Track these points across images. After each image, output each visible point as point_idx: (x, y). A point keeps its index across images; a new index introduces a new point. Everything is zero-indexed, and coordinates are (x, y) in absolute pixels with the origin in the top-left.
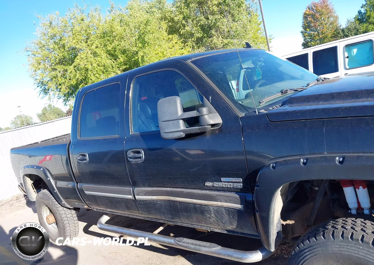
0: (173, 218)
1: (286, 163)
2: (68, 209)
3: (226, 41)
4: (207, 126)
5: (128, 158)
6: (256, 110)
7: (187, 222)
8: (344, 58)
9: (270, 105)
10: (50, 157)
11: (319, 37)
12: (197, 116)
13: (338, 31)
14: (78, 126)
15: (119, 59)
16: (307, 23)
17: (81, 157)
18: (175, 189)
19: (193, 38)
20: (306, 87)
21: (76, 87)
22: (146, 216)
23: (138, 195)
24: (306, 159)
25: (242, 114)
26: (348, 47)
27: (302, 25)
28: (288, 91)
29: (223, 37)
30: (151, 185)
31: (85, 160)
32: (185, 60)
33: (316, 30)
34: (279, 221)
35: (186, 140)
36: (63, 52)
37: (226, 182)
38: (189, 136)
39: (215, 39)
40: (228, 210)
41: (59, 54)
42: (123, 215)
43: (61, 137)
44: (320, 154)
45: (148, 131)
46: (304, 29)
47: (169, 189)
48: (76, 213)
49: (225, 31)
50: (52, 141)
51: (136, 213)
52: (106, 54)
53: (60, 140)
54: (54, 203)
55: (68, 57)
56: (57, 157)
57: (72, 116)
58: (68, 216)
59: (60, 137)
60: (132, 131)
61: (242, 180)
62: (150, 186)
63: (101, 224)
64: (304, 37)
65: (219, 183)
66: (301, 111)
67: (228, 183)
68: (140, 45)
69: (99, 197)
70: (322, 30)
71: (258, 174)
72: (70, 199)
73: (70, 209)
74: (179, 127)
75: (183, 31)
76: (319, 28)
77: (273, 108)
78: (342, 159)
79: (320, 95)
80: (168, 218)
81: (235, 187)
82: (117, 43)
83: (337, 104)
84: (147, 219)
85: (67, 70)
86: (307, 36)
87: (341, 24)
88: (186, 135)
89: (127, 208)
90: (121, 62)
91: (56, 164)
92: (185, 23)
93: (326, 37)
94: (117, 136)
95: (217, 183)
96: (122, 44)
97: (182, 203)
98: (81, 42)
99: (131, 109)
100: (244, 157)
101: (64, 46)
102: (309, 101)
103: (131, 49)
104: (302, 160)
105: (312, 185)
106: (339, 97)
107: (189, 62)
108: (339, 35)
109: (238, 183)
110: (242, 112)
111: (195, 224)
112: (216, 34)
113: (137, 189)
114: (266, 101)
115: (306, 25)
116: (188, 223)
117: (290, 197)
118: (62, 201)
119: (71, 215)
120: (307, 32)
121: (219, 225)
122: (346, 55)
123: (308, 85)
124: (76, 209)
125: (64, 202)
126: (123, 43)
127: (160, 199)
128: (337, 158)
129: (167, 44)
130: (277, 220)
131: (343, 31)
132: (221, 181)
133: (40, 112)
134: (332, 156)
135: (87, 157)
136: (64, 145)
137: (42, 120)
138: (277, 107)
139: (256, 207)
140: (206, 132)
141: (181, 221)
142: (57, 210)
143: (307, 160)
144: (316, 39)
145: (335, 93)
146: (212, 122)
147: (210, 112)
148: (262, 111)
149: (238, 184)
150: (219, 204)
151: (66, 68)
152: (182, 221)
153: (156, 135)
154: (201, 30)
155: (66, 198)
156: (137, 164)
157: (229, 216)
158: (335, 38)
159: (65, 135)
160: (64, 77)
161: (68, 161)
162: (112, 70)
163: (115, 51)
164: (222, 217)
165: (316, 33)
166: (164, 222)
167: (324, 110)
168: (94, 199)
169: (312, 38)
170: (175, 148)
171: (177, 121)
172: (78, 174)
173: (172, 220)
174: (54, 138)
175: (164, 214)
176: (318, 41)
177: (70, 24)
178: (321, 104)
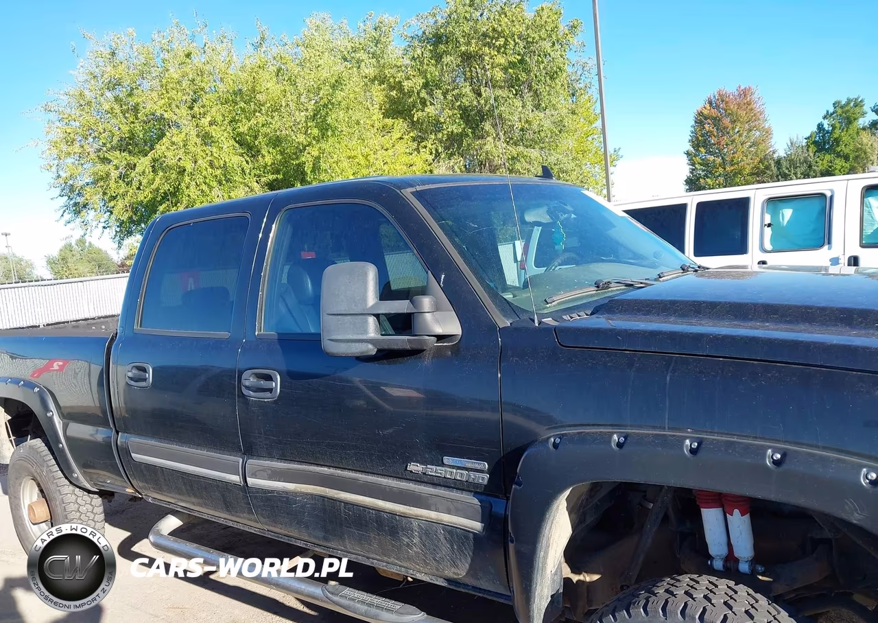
0: (325, 539)
1: (582, 439)
2: (85, 493)
3: (514, 151)
4: (427, 338)
5: (243, 388)
6: (536, 316)
7: (357, 552)
8: (763, 226)
9: (569, 310)
10: (61, 363)
11: (725, 169)
12: (409, 311)
13: (768, 162)
14: (140, 301)
15: (263, 156)
16: (702, 136)
17: (135, 371)
18: (339, 472)
19: (441, 134)
20: (656, 280)
21: (151, 207)
22: (266, 527)
23: (254, 476)
24: (624, 435)
25: (504, 322)
26: (774, 203)
27: (690, 138)
28: (611, 285)
29: (508, 140)
30: (286, 457)
31: (145, 380)
32: (400, 188)
33: (719, 153)
34: (559, 568)
35: (378, 364)
36: (133, 123)
37: (453, 467)
38: (385, 355)
39: (489, 145)
40: (450, 532)
41: (121, 126)
42: (214, 520)
43: (95, 321)
44: (654, 428)
45: (298, 331)
46: (693, 147)
47: (326, 469)
48: (104, 504)
49: (515, 128)
50: (74, 327)
51: (244, 518)
52: (232, 142)
53: (94, 328)
54: (54, 474)
55: (141, 136)
56: (80, 366)
57: (128, 274)
58: (83, 509)
59: (94, 319)
60: (262, 328)
61: (487, 466)
62: (283, 458)
63: (159, 534)
64: (692, 165)
65: (438, 468)
66: (626, 330)
67: (458, 471)
68: (316, 132)
69: (163, 469)
70: (731, 155)
71: (521, 458)
72: (94, 468)
73: (89, 492)
74: (366, 332)
75: (420, 115)
76: (726, 150)
77: (572, 318)
78: (696, 444)
79: (673, 303)
80: (315, 537)
81: (471, 480)
82: (261, 119)
83: (703, 325)
84: (268, 534)
85: (135, 165)
86: (699, 163)
87: (776, 147)
88: (379, 351)
89: (225, 504)
90: (266, 164)
91: (75, 381)
92: (426, 97)
93: (740, 172)
94: (224, 334)
95: (434, 467)
96: (274, 123)
97: (350, 506)
98: (177, 106)
99: (267, 279)
100: (497, 416)
101: (136, 109)
102: (648, 313)
103: (294, 137)
104: (615, 437)
105: (644, 497)
106: (710, 313)
107: (407, 192)
108: (768, 172)
109: (478, 471)
110: (504, 316)
111: (375, 556)
112: (492, 131)
113: (253, 463)
114: (560, 299)
115: (700, 138)
116: (359, 552)
117: (592, 519)
118: (72, 472)
119: (90, 508)
120: (699, 155)
121: (427, 564)
122: (768, 220)
123: (660, 277)
124: (105, 495)
125: (78, 473)
126: (276, 123)
127: (303, 490)
128: (688, 442)
129: (380, 138)
130: (554, 567)
131: (778, 162)
132: (443, 465)
133: (55, 253)
134: (678, 436)
135: (150, 375)
136: (99, 341)
137: (58, 275)
138: (579, 316)
139: (510, 530)
140: (424, 350)
141: (343, 548)
142: (58, 492)
143: (626, 438)
144: (717, 174)
145: (704, 302)
146: (439, 330)
147: (437, 308)
148: (548, 320)
149: (478, 474)
150: (432, 515)
151: (133, 160)
152: (347, 548)
153: (312, 343)
154: (461, 118)
155: (84, 466)
156: (262, 405)
157: (452, 546)
158: (758, 177)
159: (106, 317)
160: (126, 180)
161: (104, 379)
162: (241, 180)
163: (256, 137)
164: (436, 546)
165: (719, 160)
166: (304, 546)
167: (673, 336)
168: (153, 475)
169: (709, 169)
170: (358, 379)
171: (362, 317)
172: (124, 413)
173: (325, 544)
174: (79, 320)
175: (307, 527)
176: (721, 179)
177: (159, 61)
178: (670, 322)
